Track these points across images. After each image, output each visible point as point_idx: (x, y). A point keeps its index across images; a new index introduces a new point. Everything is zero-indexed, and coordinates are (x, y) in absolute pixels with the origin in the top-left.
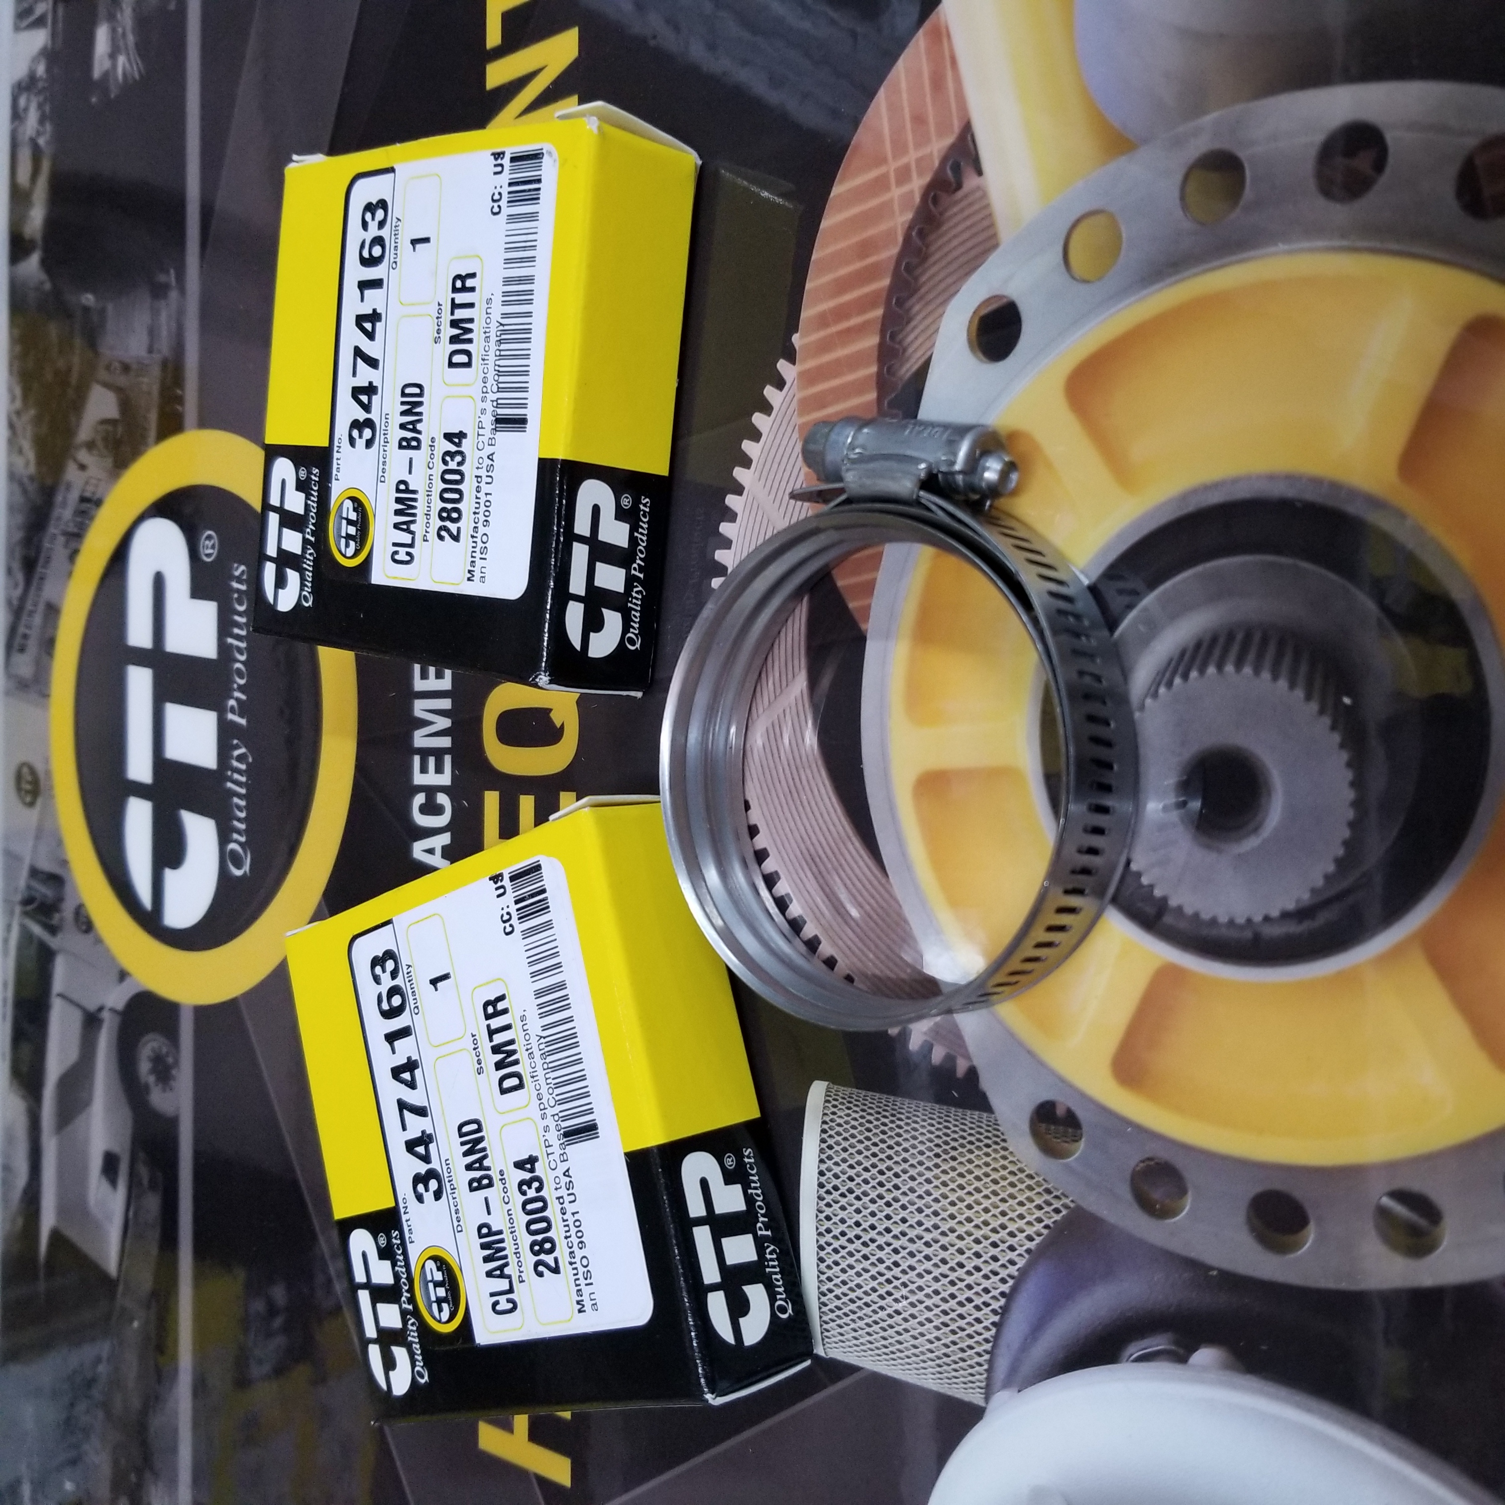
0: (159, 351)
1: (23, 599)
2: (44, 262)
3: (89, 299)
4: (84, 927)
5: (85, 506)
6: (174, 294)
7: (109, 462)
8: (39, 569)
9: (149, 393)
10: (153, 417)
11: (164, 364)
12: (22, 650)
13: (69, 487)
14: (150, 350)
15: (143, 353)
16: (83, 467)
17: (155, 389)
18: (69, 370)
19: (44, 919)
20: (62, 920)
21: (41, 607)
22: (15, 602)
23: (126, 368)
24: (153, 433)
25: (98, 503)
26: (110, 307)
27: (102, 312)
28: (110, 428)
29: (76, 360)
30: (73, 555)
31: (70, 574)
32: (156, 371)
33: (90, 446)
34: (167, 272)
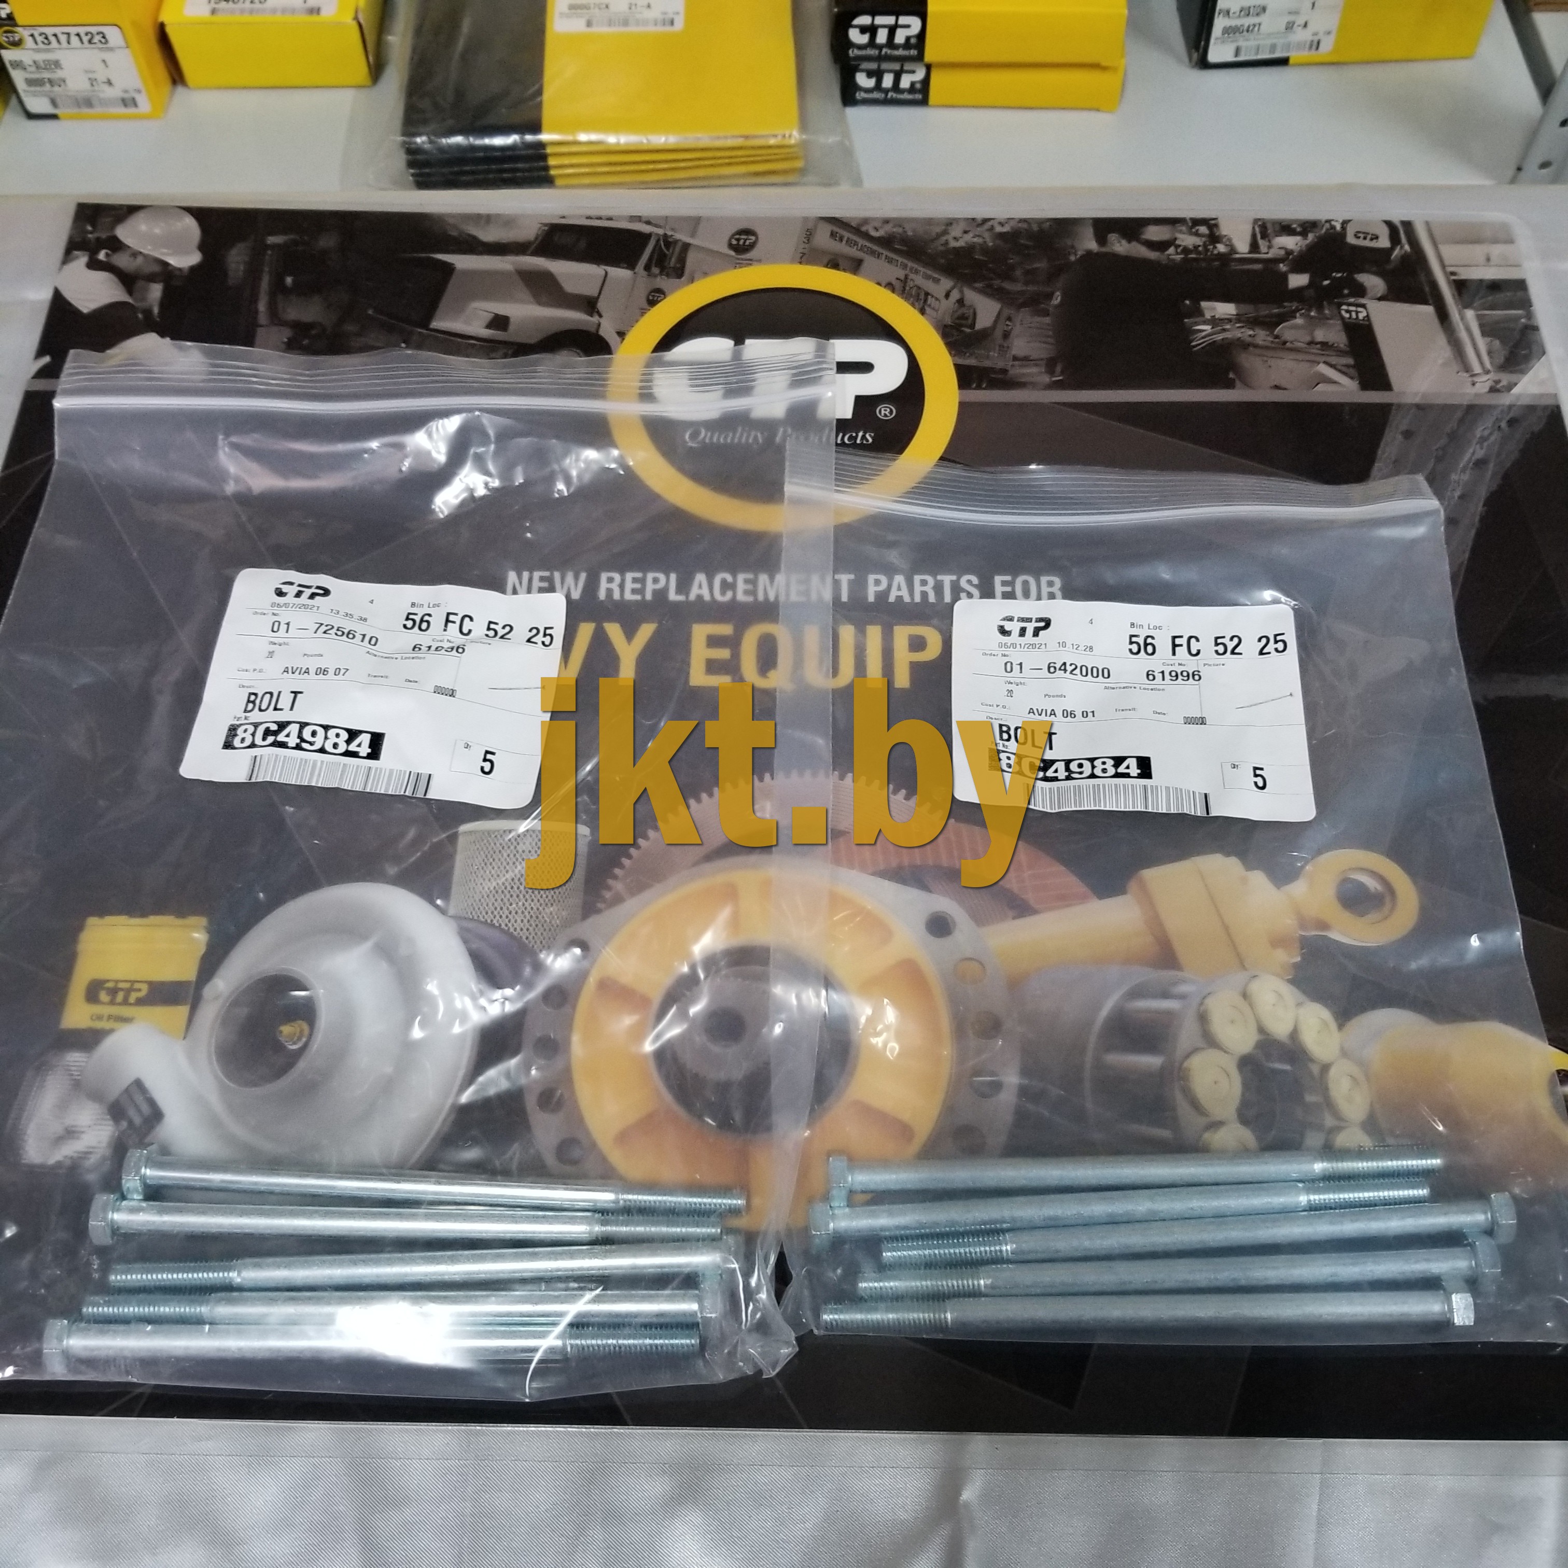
0: (1013, 366)
1: (866, 236)
2: (1089, 253)
3: (1057, 299)
4: (651, 298)
5: (922, 296)
6: (1046, 379)
7: (948, 321)
8: (885, 252)
9: (988, 357)
10: (971, 362)
11: (1004, 371)
12: (833, 235)
13: (937, 281)
14: (1015, 358)
15: (1015, 351)
16: (947, 296)
17: (987, 363)
18: (1013, 280)
19: (655, 257)
20: (655, 276)
21: (860, 255)
22: (864, 229)
23: (1006, 335)
24: (961, 361)
25: (922, 312)
26: (1047, 320)
27: (1046, 313)
28: (970, 321)
29: (1018, 287)
30: (890, 286)
31: (879, 284)
32: (1000, 364)
33: (961, 302)
34: (1062, 373)
